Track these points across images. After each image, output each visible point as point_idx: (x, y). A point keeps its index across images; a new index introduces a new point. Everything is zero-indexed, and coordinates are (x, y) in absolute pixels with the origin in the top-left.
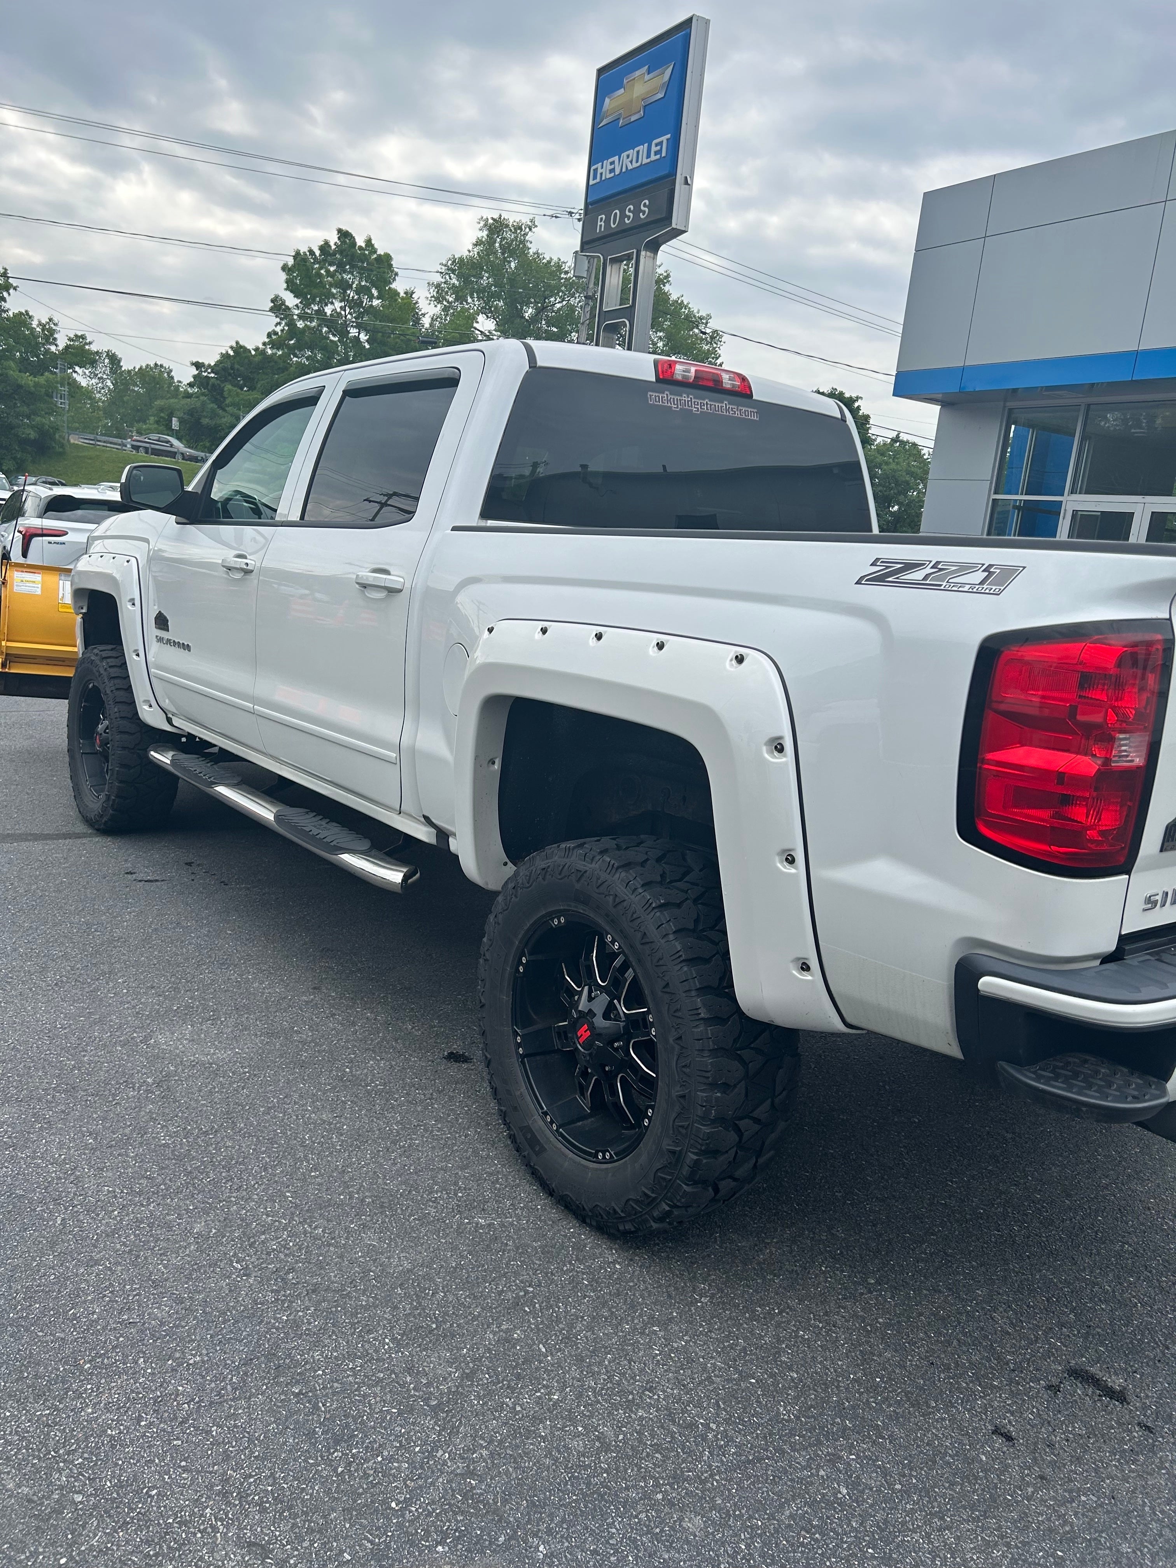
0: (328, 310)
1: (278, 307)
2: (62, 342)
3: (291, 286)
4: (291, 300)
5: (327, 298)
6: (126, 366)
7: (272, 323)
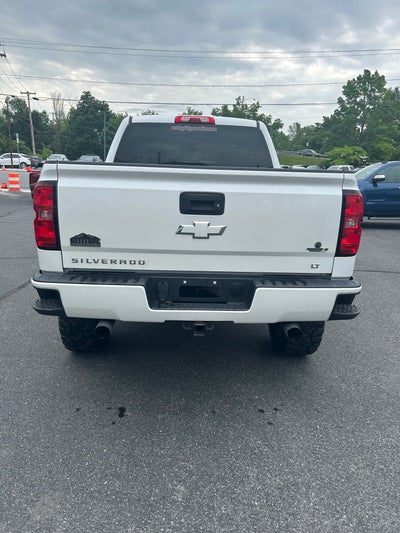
0: (358, 100)
1: (340, 101)
2: (273, 122)
3: (345, 93)
4: (345, 98)
5: (358, 95)
6: (302, 127)
7: (337, 107)
